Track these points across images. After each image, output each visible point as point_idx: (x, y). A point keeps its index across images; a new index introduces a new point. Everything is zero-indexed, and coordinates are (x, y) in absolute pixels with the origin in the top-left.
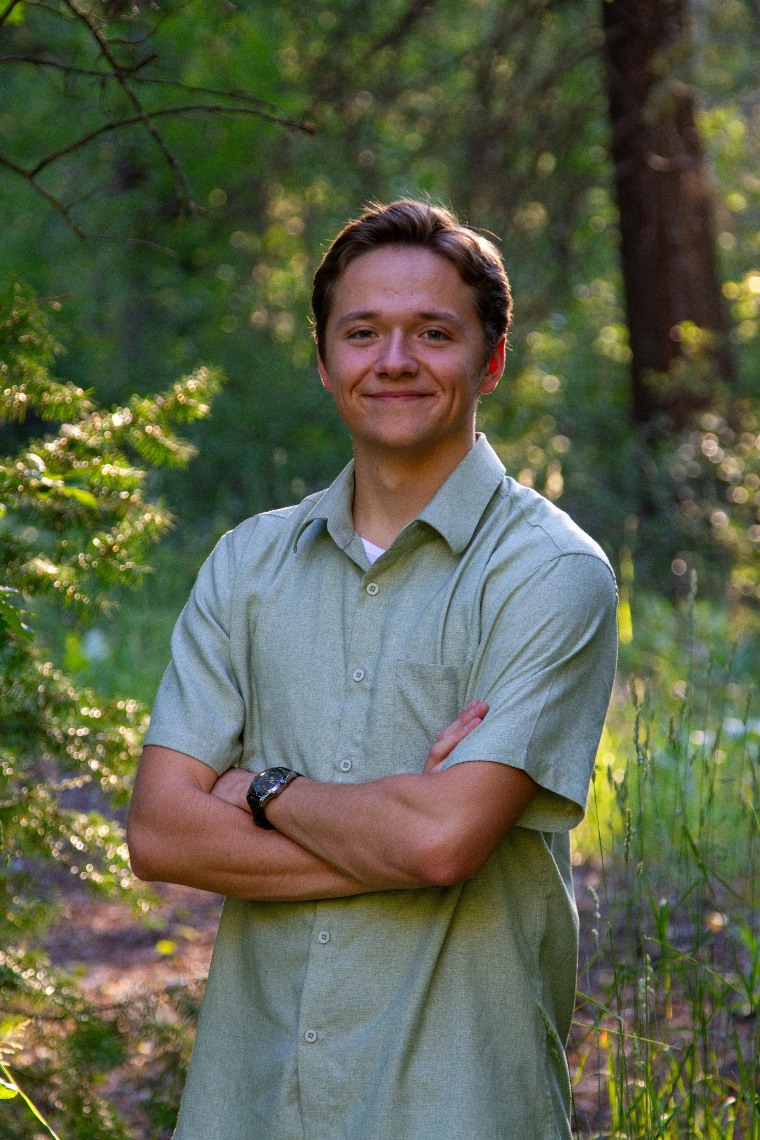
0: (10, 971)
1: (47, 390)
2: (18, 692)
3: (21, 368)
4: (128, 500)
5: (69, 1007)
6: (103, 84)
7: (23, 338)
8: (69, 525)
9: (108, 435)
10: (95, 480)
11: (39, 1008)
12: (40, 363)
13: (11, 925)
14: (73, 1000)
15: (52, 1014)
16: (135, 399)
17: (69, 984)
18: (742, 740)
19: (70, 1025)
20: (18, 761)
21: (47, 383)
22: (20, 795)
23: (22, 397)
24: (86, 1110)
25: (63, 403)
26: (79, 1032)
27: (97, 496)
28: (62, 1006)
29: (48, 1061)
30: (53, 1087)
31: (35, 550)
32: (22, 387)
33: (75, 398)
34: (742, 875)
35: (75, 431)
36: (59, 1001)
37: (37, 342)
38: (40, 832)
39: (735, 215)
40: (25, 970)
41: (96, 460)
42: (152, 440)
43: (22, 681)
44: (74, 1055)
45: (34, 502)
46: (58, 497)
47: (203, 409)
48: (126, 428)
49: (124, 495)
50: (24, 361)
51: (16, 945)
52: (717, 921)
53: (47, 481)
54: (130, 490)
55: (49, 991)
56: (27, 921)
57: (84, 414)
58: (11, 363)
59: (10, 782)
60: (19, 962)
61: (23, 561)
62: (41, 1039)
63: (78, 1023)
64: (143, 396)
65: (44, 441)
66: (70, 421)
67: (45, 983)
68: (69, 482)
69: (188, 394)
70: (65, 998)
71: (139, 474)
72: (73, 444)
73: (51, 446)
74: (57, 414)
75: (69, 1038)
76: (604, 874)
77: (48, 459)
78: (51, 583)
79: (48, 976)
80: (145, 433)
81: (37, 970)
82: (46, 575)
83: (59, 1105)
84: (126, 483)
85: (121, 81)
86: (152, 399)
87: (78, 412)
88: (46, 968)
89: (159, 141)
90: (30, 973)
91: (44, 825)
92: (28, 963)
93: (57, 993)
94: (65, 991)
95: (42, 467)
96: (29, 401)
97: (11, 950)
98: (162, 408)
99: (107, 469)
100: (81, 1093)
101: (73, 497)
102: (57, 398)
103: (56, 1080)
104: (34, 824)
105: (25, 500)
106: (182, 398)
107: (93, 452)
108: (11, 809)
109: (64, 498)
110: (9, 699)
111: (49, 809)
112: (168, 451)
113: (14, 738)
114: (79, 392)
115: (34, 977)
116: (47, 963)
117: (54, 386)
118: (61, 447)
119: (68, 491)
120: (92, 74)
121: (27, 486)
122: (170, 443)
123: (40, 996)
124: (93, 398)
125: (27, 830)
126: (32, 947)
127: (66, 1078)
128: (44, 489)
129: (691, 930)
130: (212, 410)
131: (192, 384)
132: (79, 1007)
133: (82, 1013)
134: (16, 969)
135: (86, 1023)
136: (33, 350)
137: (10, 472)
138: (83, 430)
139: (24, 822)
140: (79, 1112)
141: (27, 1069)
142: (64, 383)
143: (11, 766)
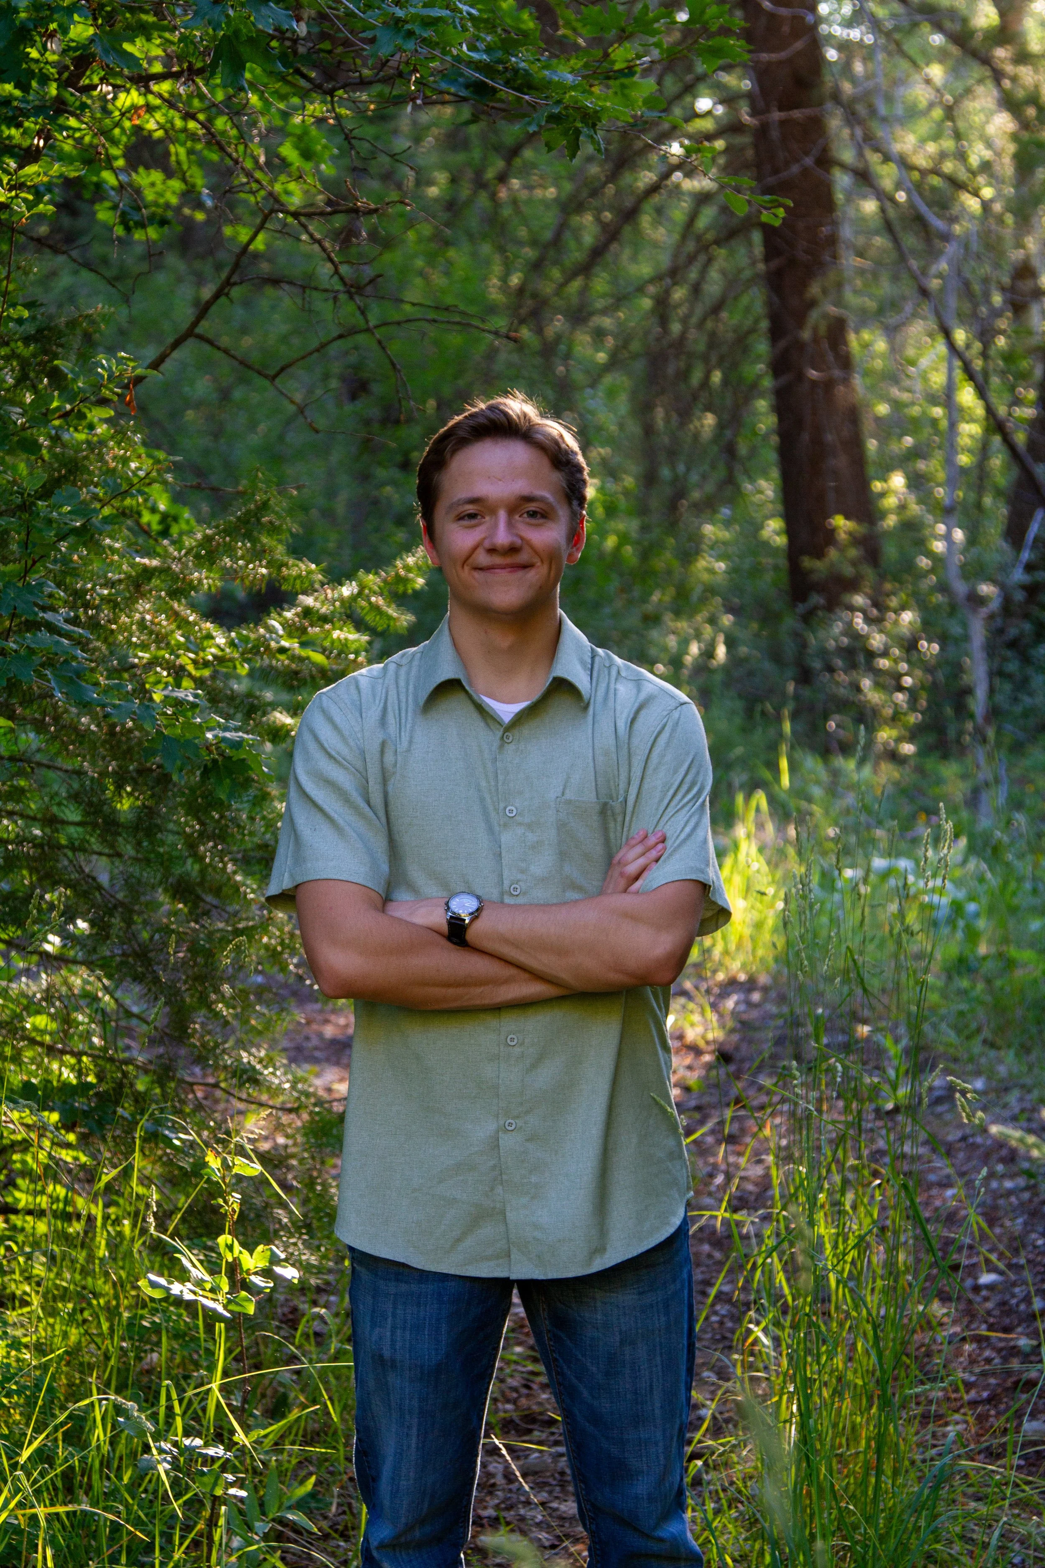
0: (254, 1068)
1: (286, 565)
2: (259, 826)
3: (263, 545)
4: (355, 661)
5: (303, 1098)
6: (335, 299)
7: (265, 520)
8: (303, 683)
9: (337, 604)
10: (327, 644)
11: (278, 1101)
12: (280, 541)
13: (254, 1028)
14: (308, 1095)
15: (289, 1106)
16: (361, 573)
17: (304, 1080)
18: (886, 874)
19: (305, 1116)
20: (259, 887)
21: (285, 559)
22: (262, 917)
23: (264, 571)
24: (319, 1188)
25: (299, 576)
26: (312, 1121)
27: (328, 658)
28: (298, 1098)
29: (286, 1147)
30: (289, 1168)
31: (274, 706)
32: (264, 562)
33: (310, 572)
34: (884, 991)
35: (309, 601)
36: (295, 1094)
37: (277, 523)
38: (279, 948)
39: (878, 419)
40: (266, 1067)
41: (327, 627)
42: (376, 608)
43: (264, 818)
44: (308, 1142)
45: (274, 662)
46: (294, 658)
47: (420, 582)
48: (354, 598)
49: (352, 656)
50: (265, 540)
51: (258, 1047)
52: (864, 1030)
53: (285, 643)
54: (357, 653)
55: (287, 1086)
56: (268, 1024)
57: (317, 586)
58: (254, 541)
59: (254, 907)
60: (260, 1061)
61: (264, 714)
62: (279, 1127)
63: (311, 1113)
64: (368, 571)
65: (283, 609)
66: (305, 593)
67: (284, 1079)
68: (303, 645)
69: (407, 568)
70: (302, 1092)
71: (365, 638)
72: (307, 612)
73: (288, 615)
74: (294, 586)
75: (304, 1127)
76: (765, 989)
77: (285, 624)
78: (288, 732)
79: (285, 1074)
80: (370, 603)
81: (275, 1069)
82: (284, 725)
83: (295, 1183)
84: (353, 647)
85: (351, 297)
86: (376, 573)
87: (312, 584)
88: (284, 1065)
89: (384, 348)
90: (271, 1070)
91: (282, 943)
92: (268, 1062)
93: (293, 1087)
94: (300, 1086)
95: (281, 632)
96: (270, 574)
97: (254, 1050)
98: (385, 581)
99: (336, 634)
100: (315, 1174)
101: (308, 658)
102: (294, 572)
103: (294, 1162)
104: (273, 941)
105: (267, 661)
106: (402, 572)
107: (325, 619)
108: (253, 928)
109: (301, 659)
110: (251, 834)
111: (286, 929)
112: (390, 618)
113: (256, 868)
114: (313, 566)
115: (273, 1074)
116: (285, 1061)
117: (291, 562)
118: (297, 614)
119: (304, 653)
120: (326, 291)
121: (268, 648)
122: (392, 611)
123: (279, 1090)
124: (325, 572)
125: (267, 947)
126: (271, 1048)
127: (302, 1161)
128: (283, 650)
129: (841, 1038)
130: (428, 584)
131: (410, 560)
132: (313, 1100)
133: (315, 1105)
134: (258, 1067)
135: (318, 1113)
136: (273, 530)
137: (253, 636)
138: (316, 599)
139: (265, 940)
140: (312, 1189)
141: (268, 1152)
142: (301, 560)
143: (253, 891)
